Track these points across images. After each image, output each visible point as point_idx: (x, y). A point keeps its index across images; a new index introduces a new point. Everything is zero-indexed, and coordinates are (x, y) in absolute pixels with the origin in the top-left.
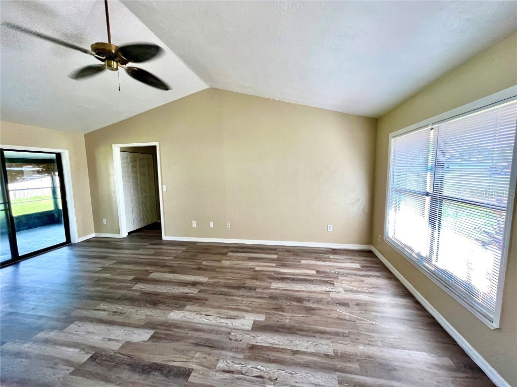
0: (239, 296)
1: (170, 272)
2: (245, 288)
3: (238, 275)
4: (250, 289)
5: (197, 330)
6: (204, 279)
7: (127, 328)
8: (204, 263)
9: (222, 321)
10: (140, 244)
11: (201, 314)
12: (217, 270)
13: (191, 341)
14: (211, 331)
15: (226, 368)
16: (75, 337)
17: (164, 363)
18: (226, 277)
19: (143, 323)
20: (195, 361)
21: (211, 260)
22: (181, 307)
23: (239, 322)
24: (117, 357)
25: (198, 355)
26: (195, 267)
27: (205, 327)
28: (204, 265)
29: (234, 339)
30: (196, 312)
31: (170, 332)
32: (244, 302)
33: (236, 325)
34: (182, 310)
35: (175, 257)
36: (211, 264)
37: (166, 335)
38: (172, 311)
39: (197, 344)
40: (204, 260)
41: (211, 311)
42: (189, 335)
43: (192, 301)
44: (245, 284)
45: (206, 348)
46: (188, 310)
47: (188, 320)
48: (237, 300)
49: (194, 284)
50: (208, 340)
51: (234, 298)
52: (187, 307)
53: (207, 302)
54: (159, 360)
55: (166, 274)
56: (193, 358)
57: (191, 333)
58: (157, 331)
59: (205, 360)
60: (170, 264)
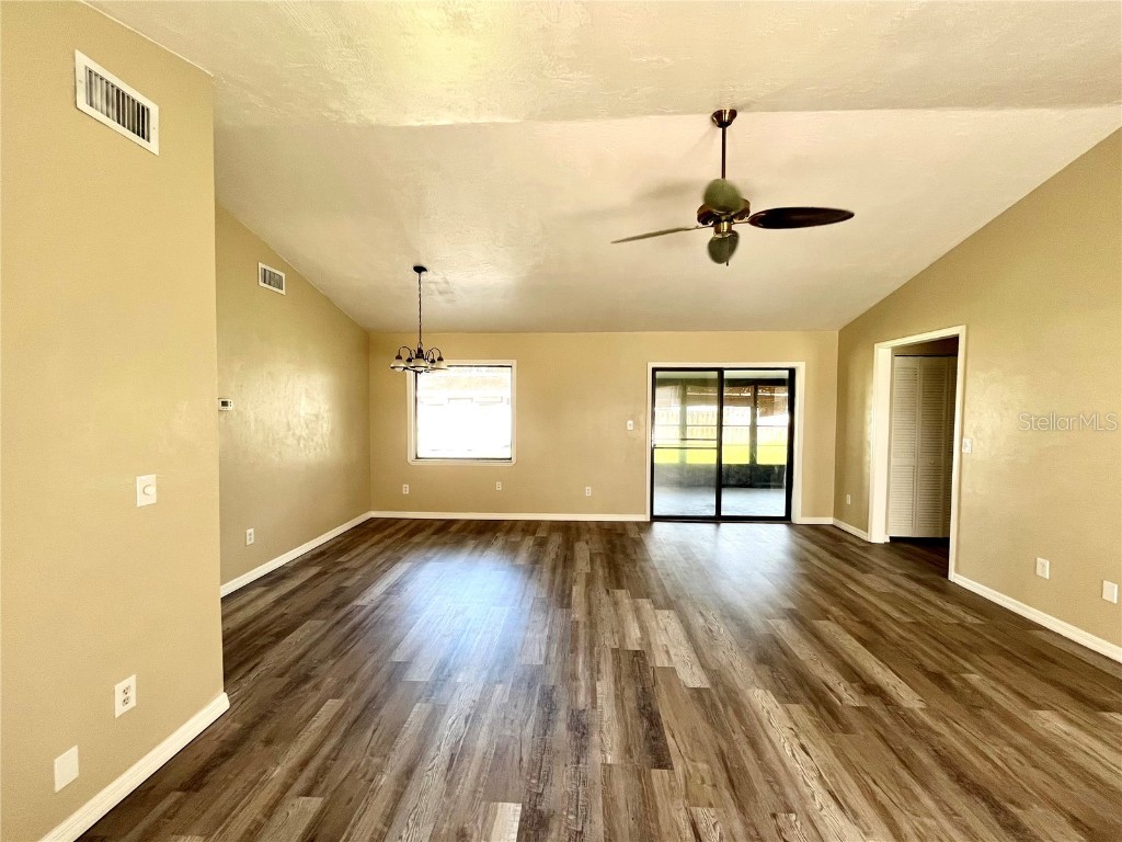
0: (939, 801)
1: (860, 639)
2: (996, 808)
3: (1035, 775)
4: (1013, 827)
5: (754, 744)
6: (909, 699)
7: (693, 656)
8: (975, 678)
9: (815, 784)
10: (885, 565)
11: (796, 736)
12: (986, 713)
13: (725, 746)
14: (766, 769)
15: (702, 827)
16: (654, 623)
17: (665, 726)
18: (981, 746)
19: (714, 667)
20: (690, 768)
21: (1009, 687)
22: (785, 696)
23: (841, 822)
24: (648, 672)
25: (703, 766)
26: (931, 666)
27: (770, 755)
28: (964, 680)
29: (781, 825)
30: (796, 725)
31: (721, 707)
32: (927, 821)
33: (827, 820)
34: (780, 702)
35: (918, 624)
36: (990, 693)
37: (714, 705)
38: (766, 688)
39: (722, 757)
40: (986, 673)
41: (823, 753)
42: (735, 737)
43: (817, 707)
44: (1019, 806)
45: (725, 775)
46: (788, 711)
47: (765, 721)
48: (917, 799)
49: (871, 689)
50: (743, 771)
51: (918, 789)
52: (794, 708)
53: (841, 735)
54: (666, 716)
55: (849, 636)
56: (694, 761)
57: (739, 737)
58: (713, 691)
59: (699, 782)
60: (883, 628)
